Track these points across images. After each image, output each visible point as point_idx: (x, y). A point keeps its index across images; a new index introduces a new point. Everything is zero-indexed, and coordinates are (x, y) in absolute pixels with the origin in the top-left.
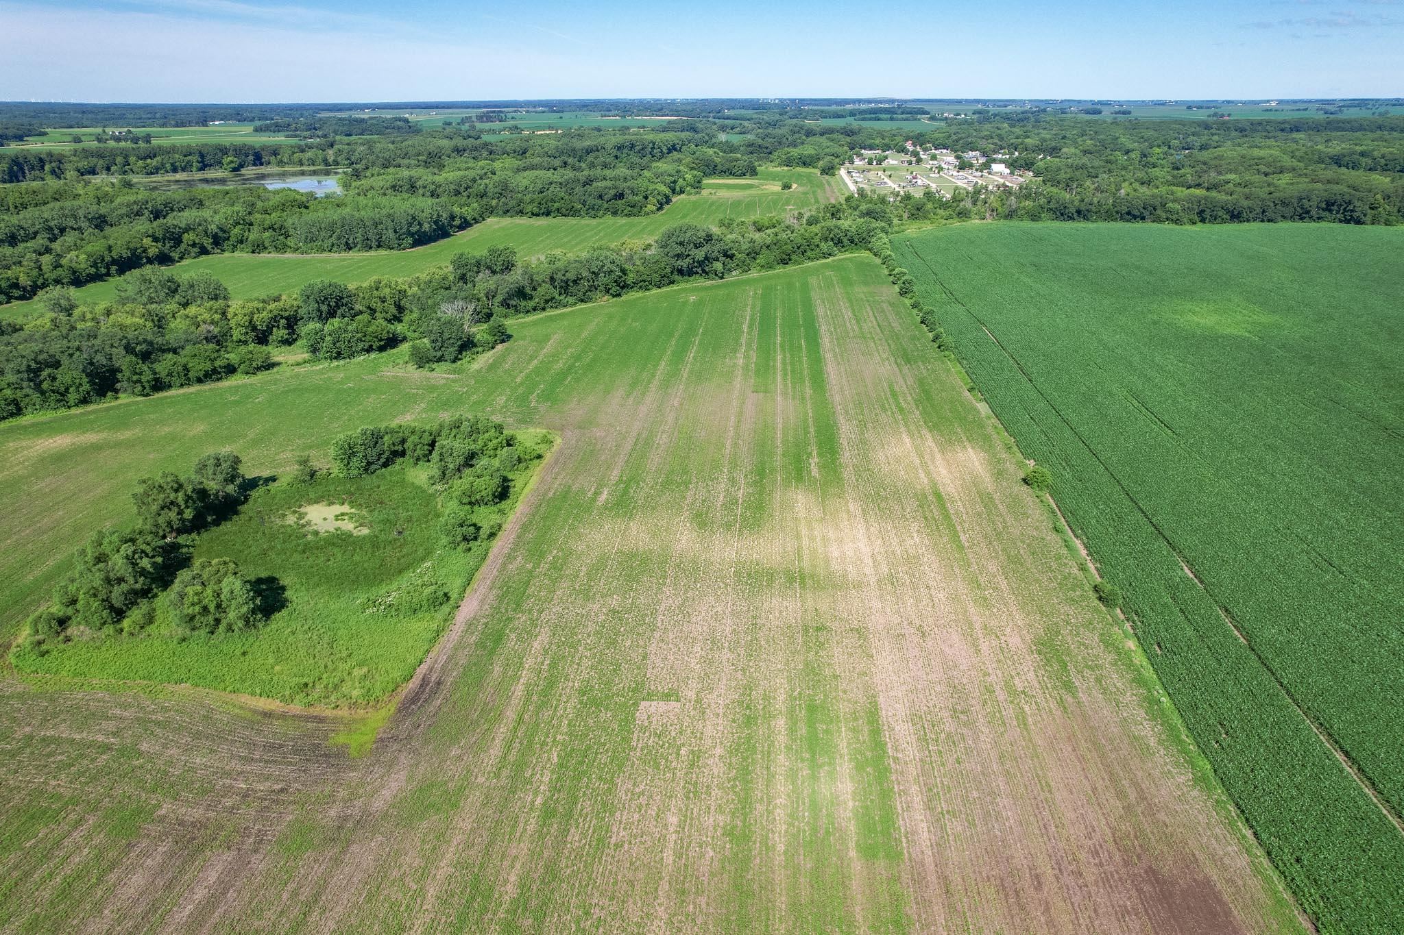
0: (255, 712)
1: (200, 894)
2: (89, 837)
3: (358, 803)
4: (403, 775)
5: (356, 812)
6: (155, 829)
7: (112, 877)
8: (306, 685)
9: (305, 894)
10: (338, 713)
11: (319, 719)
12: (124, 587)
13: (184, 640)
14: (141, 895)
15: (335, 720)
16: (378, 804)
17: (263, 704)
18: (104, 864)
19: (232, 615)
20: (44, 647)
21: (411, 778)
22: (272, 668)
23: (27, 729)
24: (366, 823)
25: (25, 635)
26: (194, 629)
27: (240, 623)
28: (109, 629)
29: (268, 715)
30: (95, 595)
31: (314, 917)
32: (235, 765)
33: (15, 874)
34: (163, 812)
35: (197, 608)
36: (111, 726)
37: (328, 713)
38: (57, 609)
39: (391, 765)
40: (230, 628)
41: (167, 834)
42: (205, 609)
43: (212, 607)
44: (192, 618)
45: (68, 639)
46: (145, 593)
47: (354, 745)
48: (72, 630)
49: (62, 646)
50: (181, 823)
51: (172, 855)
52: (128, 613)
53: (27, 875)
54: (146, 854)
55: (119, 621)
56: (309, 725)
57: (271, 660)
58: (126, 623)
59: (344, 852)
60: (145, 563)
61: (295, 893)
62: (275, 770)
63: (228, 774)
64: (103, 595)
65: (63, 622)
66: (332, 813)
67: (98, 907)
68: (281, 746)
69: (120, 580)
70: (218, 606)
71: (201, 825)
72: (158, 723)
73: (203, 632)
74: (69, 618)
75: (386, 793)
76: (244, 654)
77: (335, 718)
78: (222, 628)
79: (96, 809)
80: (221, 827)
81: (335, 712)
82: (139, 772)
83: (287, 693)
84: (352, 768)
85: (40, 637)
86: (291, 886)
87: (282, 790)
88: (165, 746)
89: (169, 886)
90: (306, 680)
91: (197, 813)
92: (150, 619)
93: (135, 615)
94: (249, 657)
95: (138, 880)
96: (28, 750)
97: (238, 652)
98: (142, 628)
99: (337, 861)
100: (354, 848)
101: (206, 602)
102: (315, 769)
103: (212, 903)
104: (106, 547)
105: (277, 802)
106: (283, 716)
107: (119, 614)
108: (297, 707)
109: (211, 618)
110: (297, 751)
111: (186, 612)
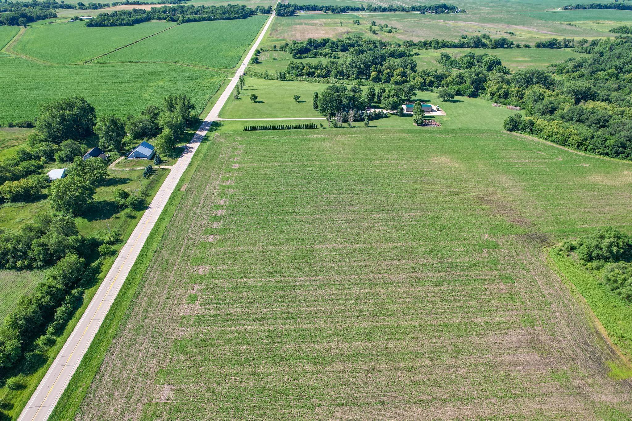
0: (595, 328)
1: (521, 358)
2: (516, 316)
3: (590, 389)
4: (618, 400)
5: (586, 390)
6: (531, 330)
7: (510, 331)
8: (623, 337)
9: (543, 391)
10: (623, 357)
11: (613, 352)
12: (600, 252)
13: (601, 284)
14: (510, 343)
15: (618, 358)
16: (596, 397)
17: (600, 328)
18: (512, 326)
19: (623, 291)
20: (561, 253)
21: (619, 404)
22: (619, 320)
23: (534, 273)
24: (585, 397)
25: (559, 245)
26: (607, 283)
27: (625, 296)
28: (582, 262)
29: (597, 333)
30: (588, 248)
31: (537, 399)
32: (569, 337)
33: (496, 308)
34: (537, 328)
35: (613, 278)
36: (552, 291)
37: (619, 354)
38: (575, 243)
39: (617, 392)
40: (620, 294)
41: (531, 335)
42: (616, 281)
43: (619, 282)
44: (610, 280)
45: (569, 255)
46: (607, 259)
47: (614, 372)
48: (572, 254)
49: (565, 256)
50: (538, 336)
51: (526, 341)
52: (594, 261)
53: (497, 311)
54: (522, 334)
55: (589, 261)
56: (607, 350)
57: (621, 317)
58: (589, 264)
59: (568, 395)
60: (614, 249)
61: (541, 388)
62: (578, 351)
63: (564, 337)
64: (590, 250)
65: (573, 248)
66: (578, 382)
67: (500, 335)
68: (589, 346)
69: (601, 249)
70: (622, 283)
71: (541, 341)
72: (564, 303)
73: (609, 287)
74: (576, 248)
75: (604, 398)
76: (615, 306)
77: (619, 358)
78: (616, 291)
79: (525, 310)
80: (545, 349)
81: (622, 356)
82: (544, 312)
83: (612, 333)
84: (603, 377)
85: (563, 248)
86: (542, 385)
87: (572, 358)
88: (558, 311)
89: (517, 348)
90: (625, 335)
91: (543, 337)
92: (598, 268)
93: (595, 263)
94: (615, 309)
95: (513, 338)
96: (528, 279)
97: (612, 304)
98: (593, 269)
99: (562, 395)
100: (571, 398)
101: (618, 279)
102: (591, 364)
103: (521, 364)
104: (607, 235)
105: (567, 359)
106: (602, 338)
107: (590, 258)
108: (610, 341)
109: (616, 285)
110: (592, 353)
111: (609, 276)
